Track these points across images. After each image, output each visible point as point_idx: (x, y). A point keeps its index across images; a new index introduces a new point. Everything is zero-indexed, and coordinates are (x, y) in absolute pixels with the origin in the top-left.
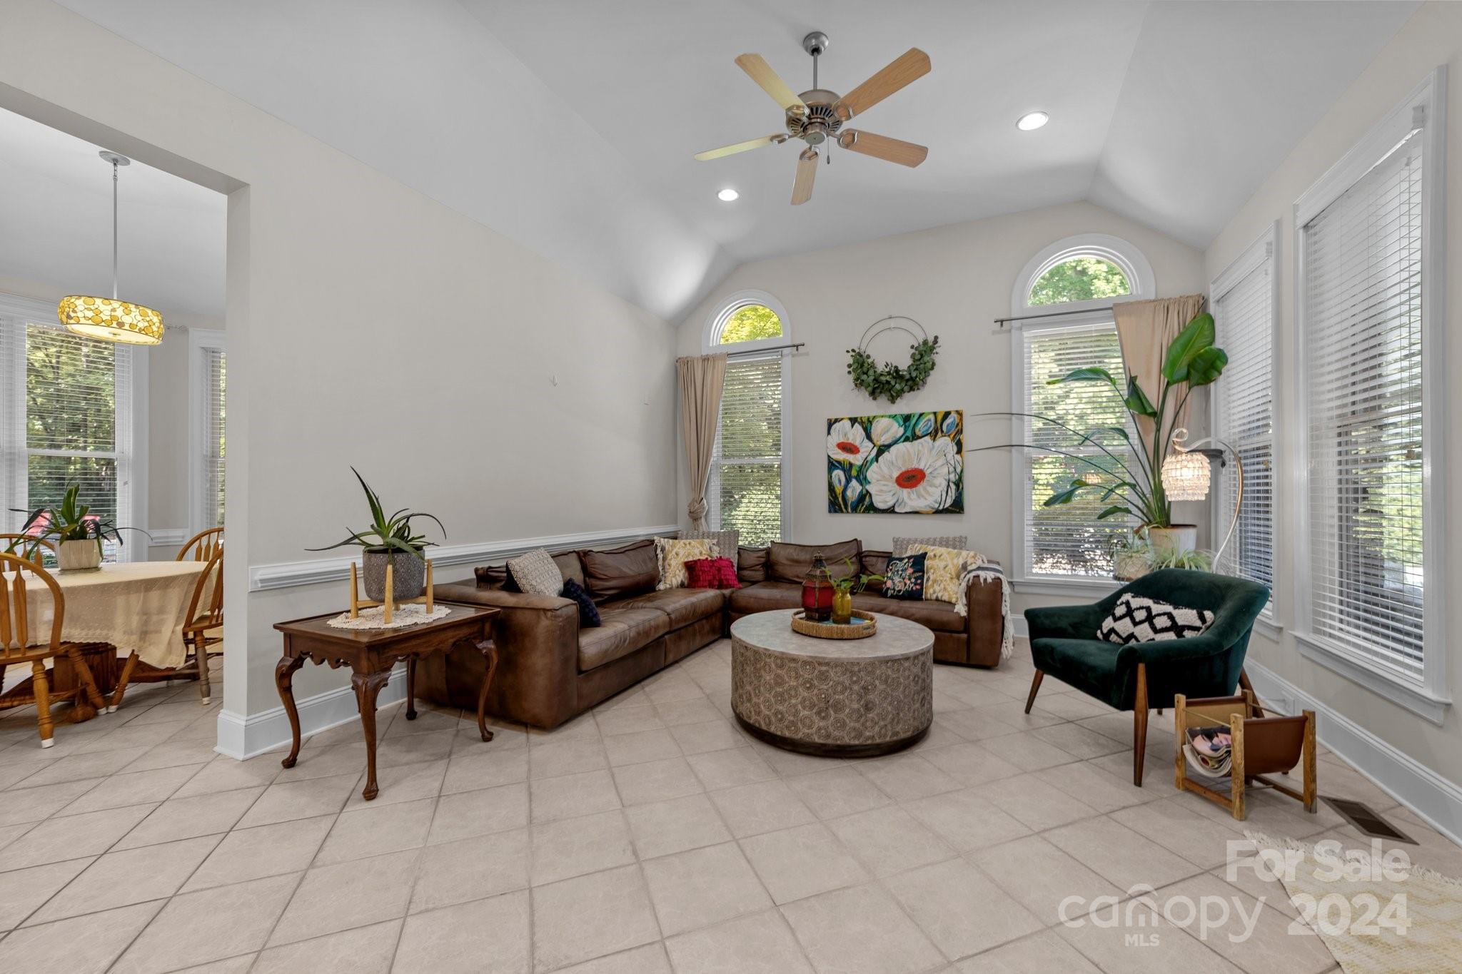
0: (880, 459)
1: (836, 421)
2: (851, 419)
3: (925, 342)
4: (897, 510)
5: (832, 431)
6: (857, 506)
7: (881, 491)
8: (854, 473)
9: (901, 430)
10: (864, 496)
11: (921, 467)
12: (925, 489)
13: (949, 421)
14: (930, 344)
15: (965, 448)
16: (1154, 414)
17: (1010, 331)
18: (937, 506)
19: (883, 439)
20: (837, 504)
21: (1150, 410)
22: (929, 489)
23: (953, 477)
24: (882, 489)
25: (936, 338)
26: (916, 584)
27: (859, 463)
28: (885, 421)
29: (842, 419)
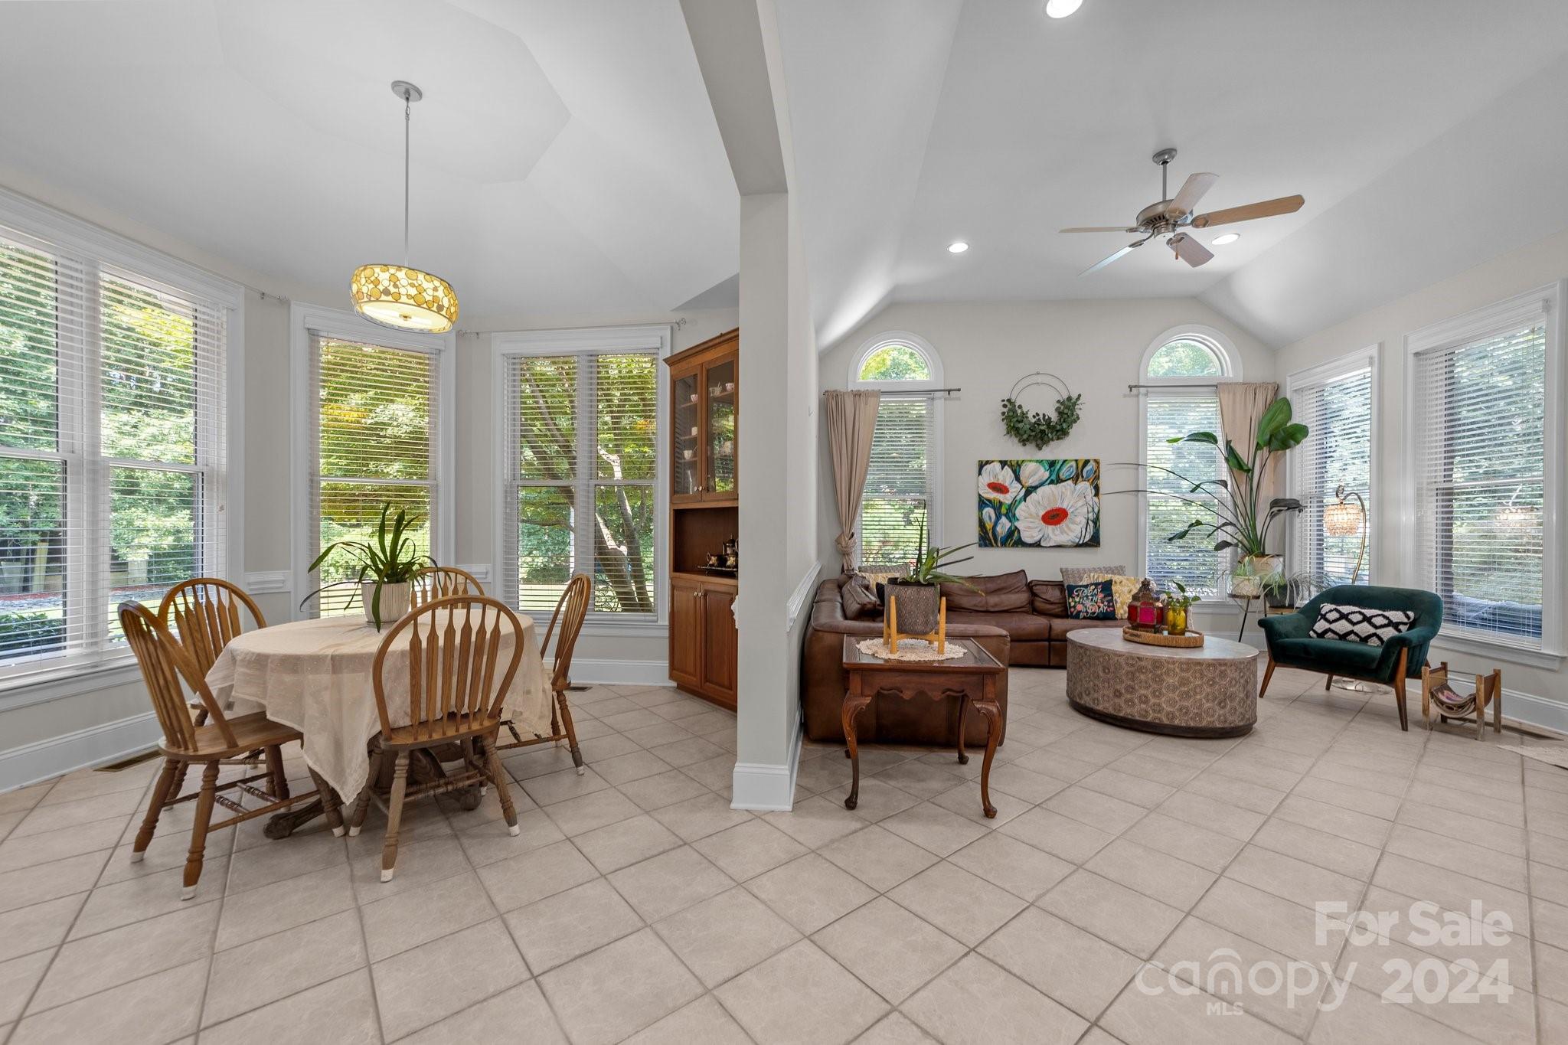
0: (1027, 499)
1: (987, 462)
2: (1001, 462)
3: (1069, 399)
4: (1042, 544)
5: (983, 471)
6: (1007, 540)
7: (1029, 527)
8: (1004, 510)
9: (1047, 474)
10: (1013, 532)
11: (1064, 507)
12: (1067, 526)
13: (1088, 468)
14: (1074, 400)
15: (1101, 491)
16: (1248, 471)
17: (1137, 396)
18: (1077, 540)
19: (1031, 481)
20: (987, 539)
21: (1246, 468)
22: (1071, 525)
23: (1091, 516)
24: (1030, 526)
25: (1080, 396)
26: (1109, 607)
27: (1008, 502)
28: (1033, 465)
29: (993, 462)
